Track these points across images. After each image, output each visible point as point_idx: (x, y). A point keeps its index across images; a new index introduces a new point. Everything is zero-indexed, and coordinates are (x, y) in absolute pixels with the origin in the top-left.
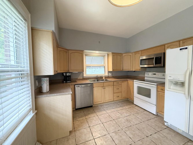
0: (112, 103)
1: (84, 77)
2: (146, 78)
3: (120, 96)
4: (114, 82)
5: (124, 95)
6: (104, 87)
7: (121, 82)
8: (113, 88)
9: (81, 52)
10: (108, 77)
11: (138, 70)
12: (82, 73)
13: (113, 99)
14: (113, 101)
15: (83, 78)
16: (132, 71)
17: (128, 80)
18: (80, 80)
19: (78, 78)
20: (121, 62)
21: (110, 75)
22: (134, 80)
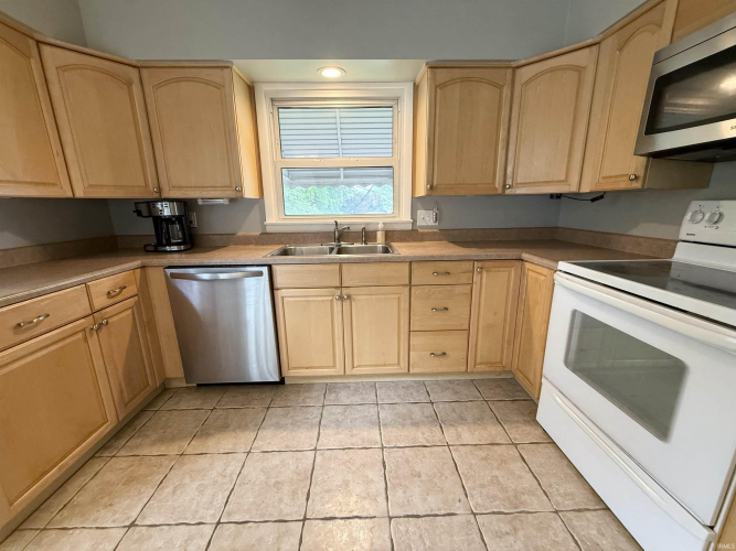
0: (396, 384)
1: (269, 230)
2: (683, 254)
3: (456, 355)
4: (414, 266)
5: (486, 348)
6: (345, 291)
7: (468, 265)
8: (405, 305)
9: (215, 75)
10: (412, 235)
11: (623, 185)
12: (256, 207)
13: (404, 364)
14: (408, 374)
15: (264, 234)
16: (576, 197)
17: (525, 256)
18: (247, 241)
19: (240, 234)
20: (502, 134)
21: (426, 219)
22: (563, 265)
